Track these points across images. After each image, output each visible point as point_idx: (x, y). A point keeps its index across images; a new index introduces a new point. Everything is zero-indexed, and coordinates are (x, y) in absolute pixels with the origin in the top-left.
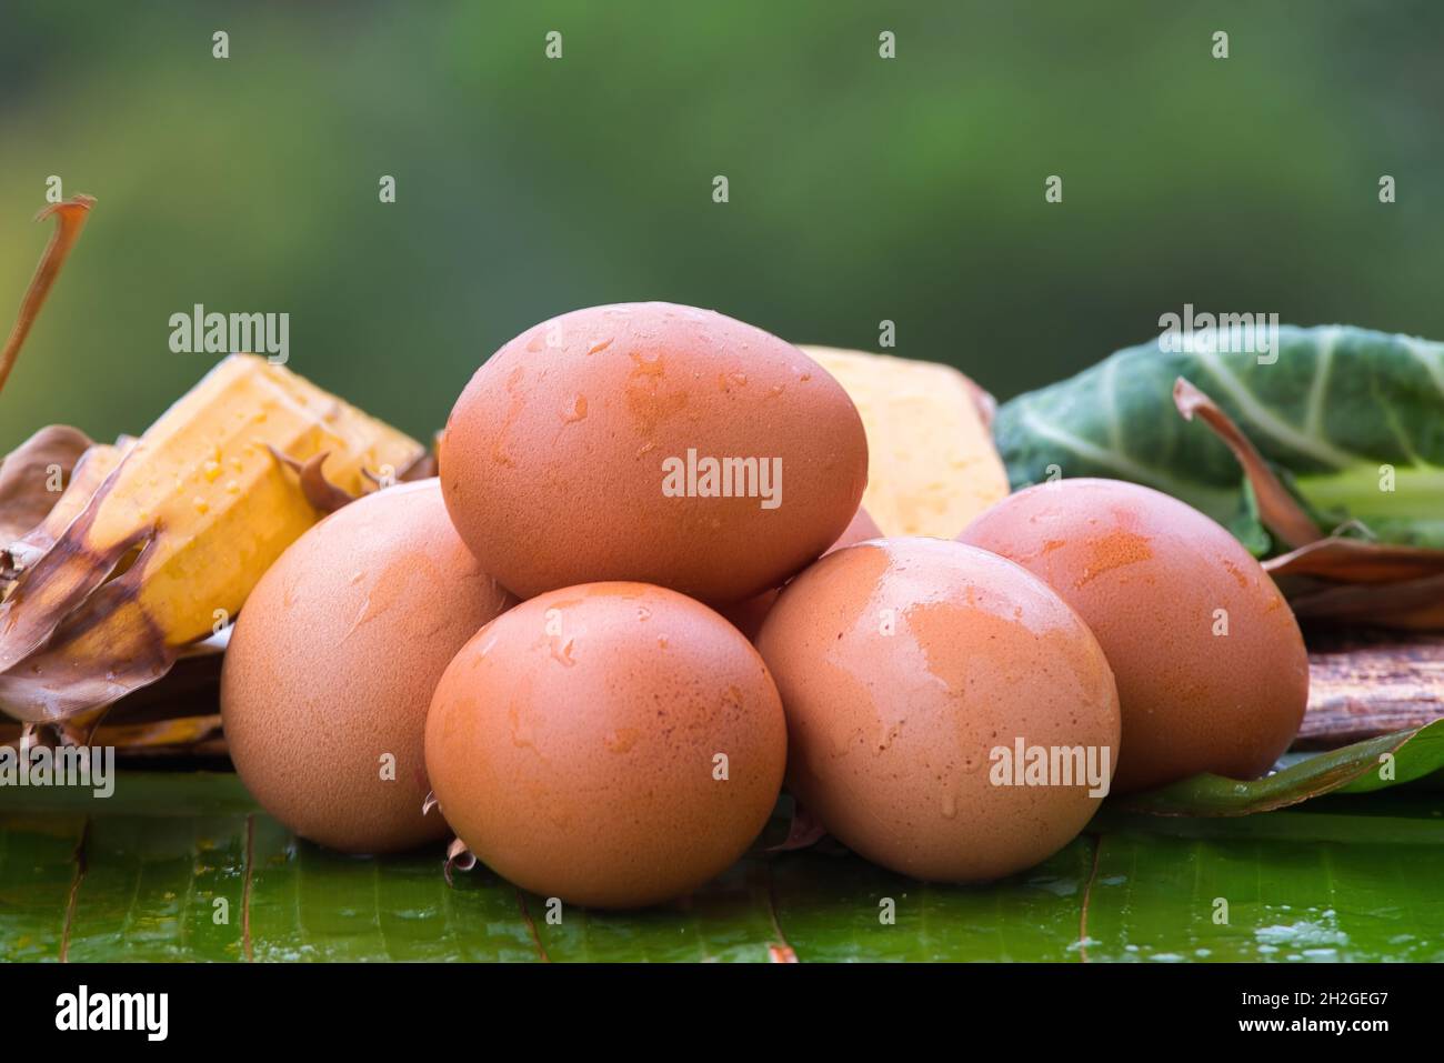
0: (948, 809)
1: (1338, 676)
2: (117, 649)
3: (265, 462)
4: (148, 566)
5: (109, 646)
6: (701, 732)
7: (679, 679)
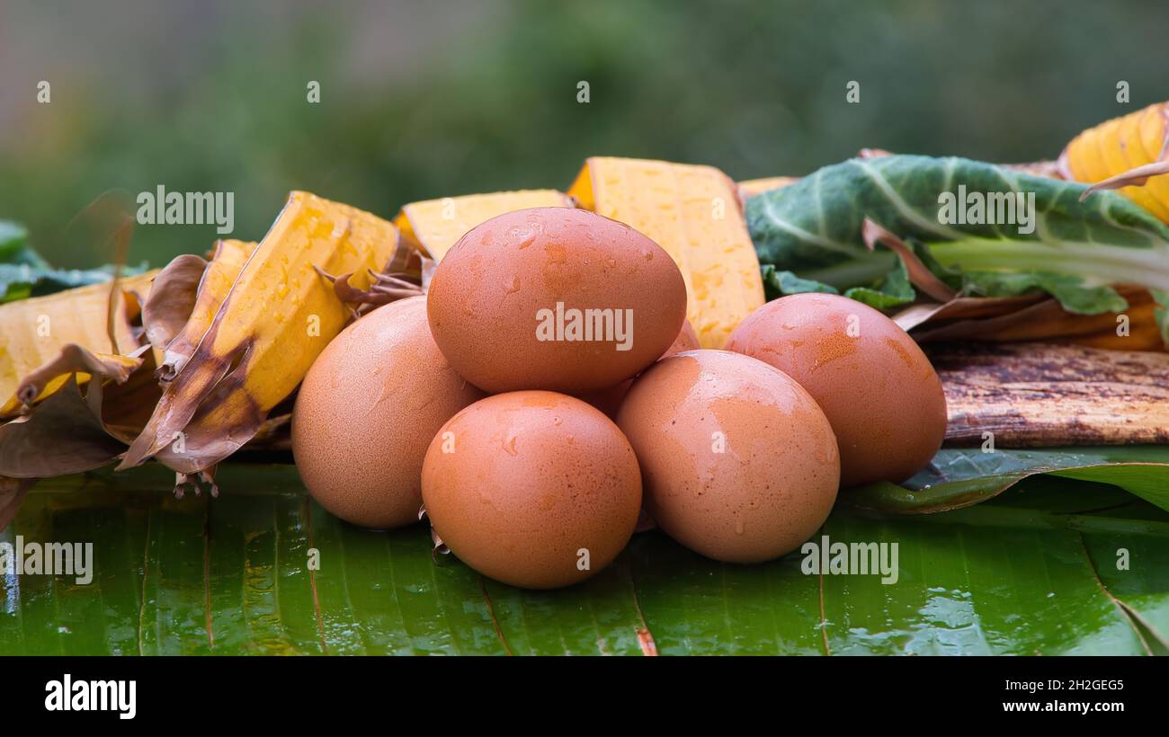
0: (739, 530)
1: (960, 395)
2: (233, 419)
3: (314, 275)
4: (249, 365)
5: (227, 417)
6: (594, 496)
7: (580, 464)
